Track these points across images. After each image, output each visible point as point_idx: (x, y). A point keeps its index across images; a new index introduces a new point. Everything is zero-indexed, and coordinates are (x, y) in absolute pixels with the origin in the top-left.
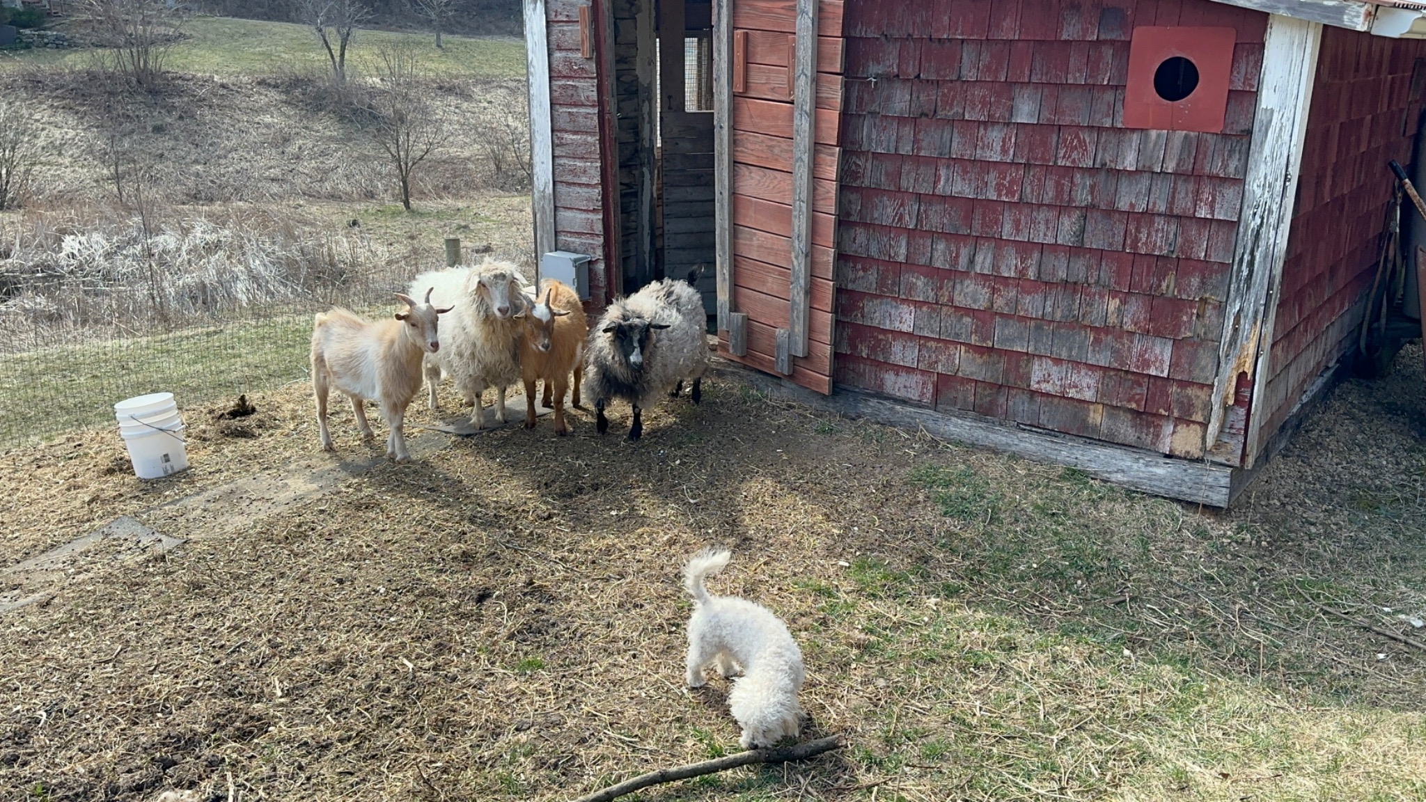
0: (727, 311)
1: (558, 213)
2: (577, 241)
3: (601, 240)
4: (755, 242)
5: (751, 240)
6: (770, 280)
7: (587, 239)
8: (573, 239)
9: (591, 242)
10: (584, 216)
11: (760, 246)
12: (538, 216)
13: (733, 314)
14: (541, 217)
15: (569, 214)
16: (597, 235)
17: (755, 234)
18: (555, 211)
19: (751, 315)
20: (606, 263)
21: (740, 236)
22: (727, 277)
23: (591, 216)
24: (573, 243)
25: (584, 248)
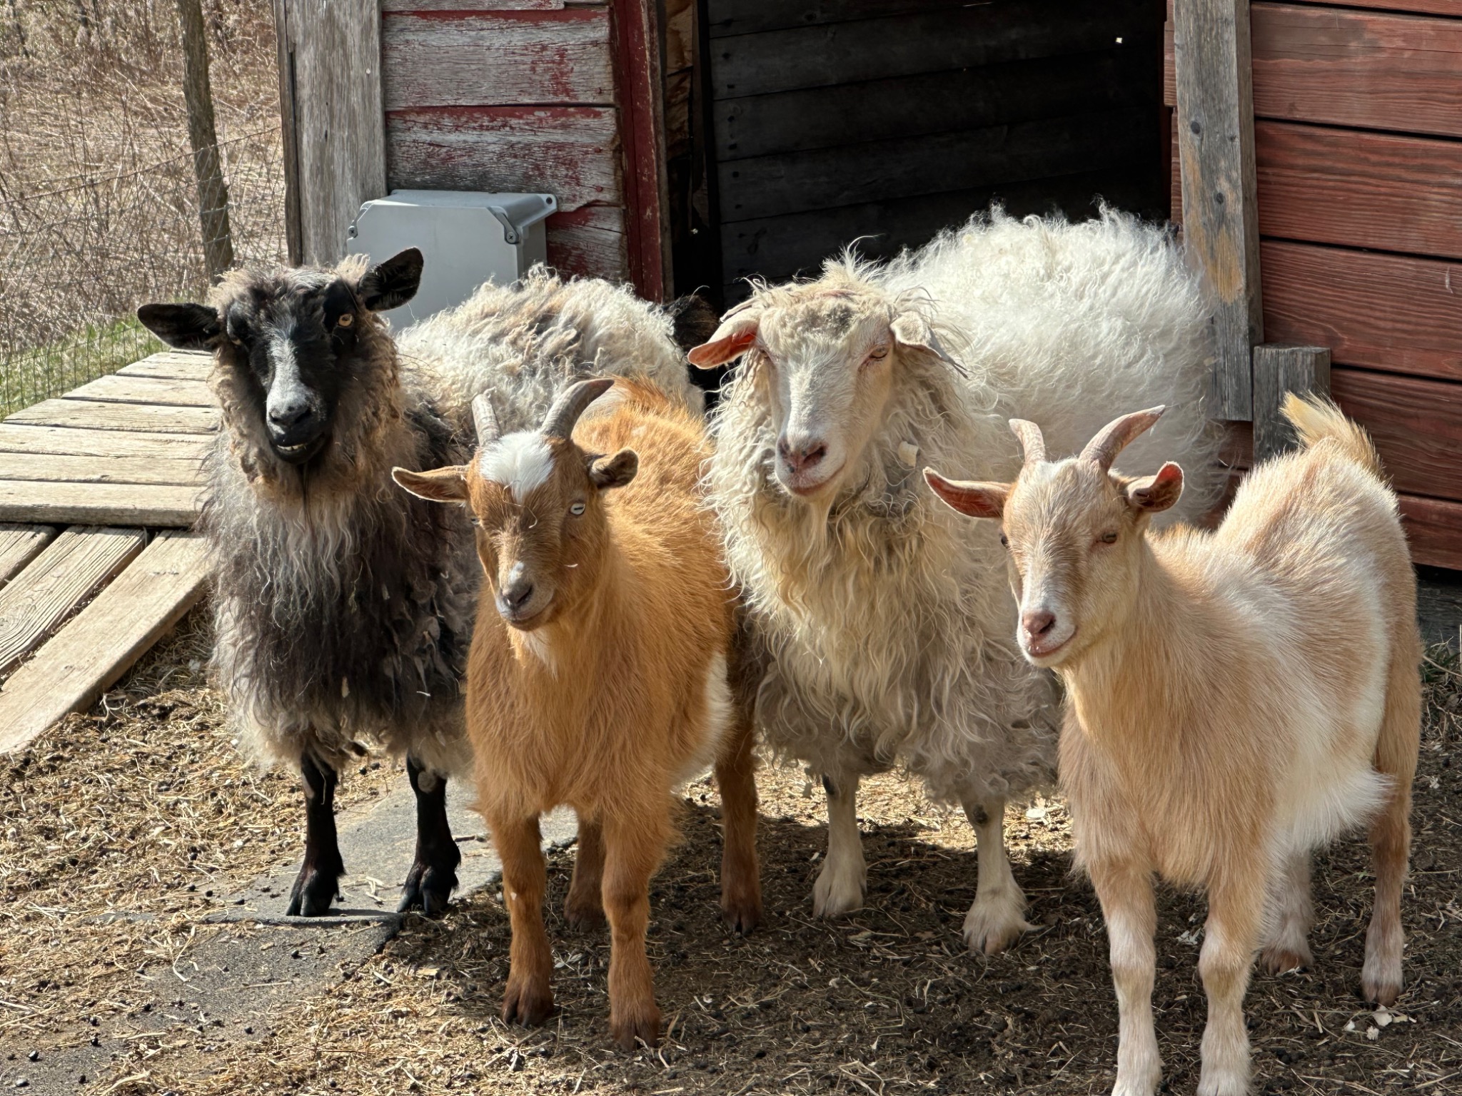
0: (1243, 347)
1: (396, 40)
2: (492, 141)
3: (606, 124)
4: (1359, 61)
5: (1339, 51)
6: (1435, 197)
7: (535, 129)
8: (471, 137)
9: (559, 137)
10: (518, 37)
11: (1378, 74)
12: (306, 60)
13: (1267, 352)
14: (323, 62)
15: (450, 38)
16: (586, 108)
17: (1356, 28)
18: (384, 28)
19: (1349, 346)
20: (625, 216)
21: (1282, 42)
22: (1235, 206)
23: (553, 35)
24: (470, 150)
25: (522, 167)
